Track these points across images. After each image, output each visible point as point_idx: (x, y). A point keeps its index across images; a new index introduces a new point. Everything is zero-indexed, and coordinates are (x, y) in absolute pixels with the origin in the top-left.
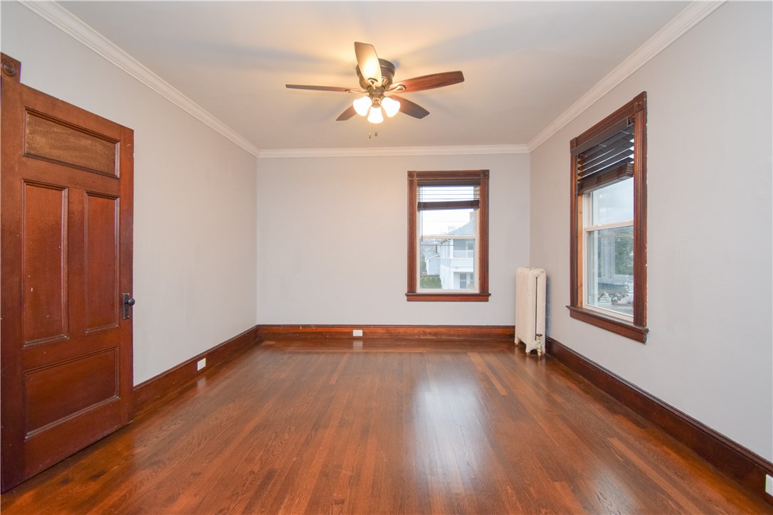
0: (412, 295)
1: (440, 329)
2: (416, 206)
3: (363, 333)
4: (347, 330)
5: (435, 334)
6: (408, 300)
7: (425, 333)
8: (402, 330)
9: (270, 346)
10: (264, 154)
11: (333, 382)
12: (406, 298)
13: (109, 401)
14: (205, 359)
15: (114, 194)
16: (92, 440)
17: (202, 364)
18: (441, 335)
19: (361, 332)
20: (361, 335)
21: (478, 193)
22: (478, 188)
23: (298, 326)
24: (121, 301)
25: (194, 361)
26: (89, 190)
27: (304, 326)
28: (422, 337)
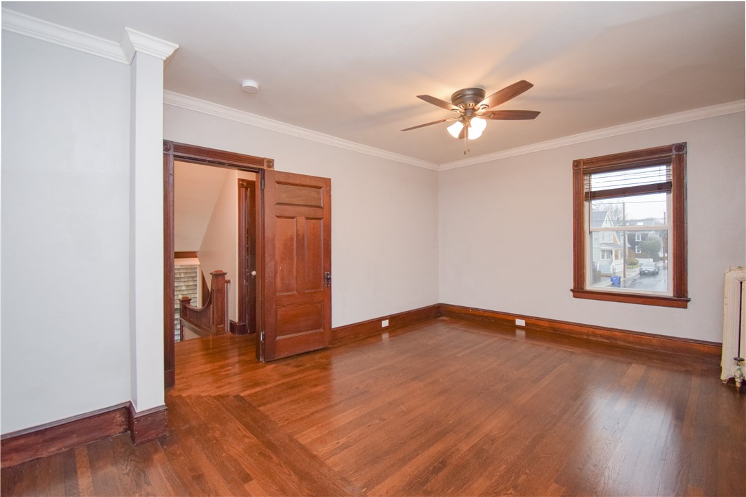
0: (579, 291)
1: (616, 333)
2: (583, 197)
3: (526, 323)
4: (510, 318)
5: (608, 338)
6: (574, 296)
7: (595, 335)
8: (567, 327)
9: (443, 320)
10: (444, 167)
11: (459, 355)
12: (572, 293)
13: (318, 331)
14: (388, 321)
15: (321, 217)
16: (308, 350)
17: (385, 323)
18: (616, 339)
19: (524, 321)
20: (524, 325)
21: (671, 173)
22: (671, 167)
23: (468, 308)
24: (324, 277)
25: (380, 320)
26: (307, 216)
27: (473, 309)
28: (591, 338)
